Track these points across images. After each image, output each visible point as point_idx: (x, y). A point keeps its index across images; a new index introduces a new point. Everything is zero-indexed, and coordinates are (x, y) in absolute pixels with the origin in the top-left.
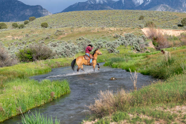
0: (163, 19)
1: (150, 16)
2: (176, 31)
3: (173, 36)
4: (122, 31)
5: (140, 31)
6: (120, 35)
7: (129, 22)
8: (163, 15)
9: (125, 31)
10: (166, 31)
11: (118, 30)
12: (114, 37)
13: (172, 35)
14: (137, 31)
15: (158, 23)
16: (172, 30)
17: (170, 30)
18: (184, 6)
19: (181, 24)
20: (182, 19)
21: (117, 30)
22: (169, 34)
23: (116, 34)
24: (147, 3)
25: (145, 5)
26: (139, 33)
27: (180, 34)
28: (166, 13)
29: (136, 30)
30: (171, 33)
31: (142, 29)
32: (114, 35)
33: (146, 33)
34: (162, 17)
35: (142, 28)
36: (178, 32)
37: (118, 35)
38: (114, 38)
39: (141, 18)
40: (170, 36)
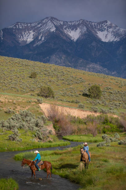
0: (63, 81)
1: (45, 74)
2: (82, 112)
3: (78, 118)
4: (16, 104)
5: (38, 107)
6: (13, 110)
7: (15, 80)
8: (64, 76)
9: (19, 105)
10: (69, 110)
11: (10, 102)
12: (6, 112)
13: (76, 117)
14: (35, 107)
15: (57, 86)
16: (77, 110)
17: (75, 109)
18: (93, 54)
19: (88, 93)
20: (89, 84)
21: (8, 102)
22: (74, 115)
23: (9, 108)
24: (38, 43)
25: (35, 45)
26: (38, 111)
27: (86, 116)
28: (69, 72)
29: (33, 105)
30: (76, 113)
31: (40, 105)
32: (5, 109)
33: (45, 111)
34: (62, 78)
35: (41, 103)
36: (84, 113)
37: (10, 110)
38: (6, 114)
39: (33, 76)
40: (75, 117)
